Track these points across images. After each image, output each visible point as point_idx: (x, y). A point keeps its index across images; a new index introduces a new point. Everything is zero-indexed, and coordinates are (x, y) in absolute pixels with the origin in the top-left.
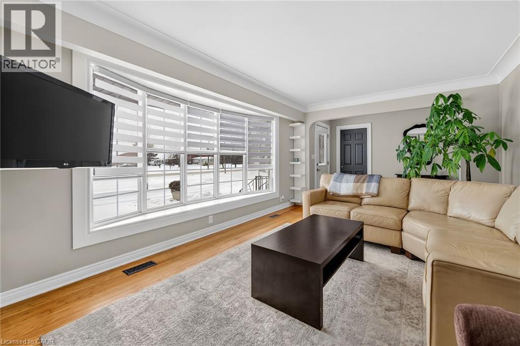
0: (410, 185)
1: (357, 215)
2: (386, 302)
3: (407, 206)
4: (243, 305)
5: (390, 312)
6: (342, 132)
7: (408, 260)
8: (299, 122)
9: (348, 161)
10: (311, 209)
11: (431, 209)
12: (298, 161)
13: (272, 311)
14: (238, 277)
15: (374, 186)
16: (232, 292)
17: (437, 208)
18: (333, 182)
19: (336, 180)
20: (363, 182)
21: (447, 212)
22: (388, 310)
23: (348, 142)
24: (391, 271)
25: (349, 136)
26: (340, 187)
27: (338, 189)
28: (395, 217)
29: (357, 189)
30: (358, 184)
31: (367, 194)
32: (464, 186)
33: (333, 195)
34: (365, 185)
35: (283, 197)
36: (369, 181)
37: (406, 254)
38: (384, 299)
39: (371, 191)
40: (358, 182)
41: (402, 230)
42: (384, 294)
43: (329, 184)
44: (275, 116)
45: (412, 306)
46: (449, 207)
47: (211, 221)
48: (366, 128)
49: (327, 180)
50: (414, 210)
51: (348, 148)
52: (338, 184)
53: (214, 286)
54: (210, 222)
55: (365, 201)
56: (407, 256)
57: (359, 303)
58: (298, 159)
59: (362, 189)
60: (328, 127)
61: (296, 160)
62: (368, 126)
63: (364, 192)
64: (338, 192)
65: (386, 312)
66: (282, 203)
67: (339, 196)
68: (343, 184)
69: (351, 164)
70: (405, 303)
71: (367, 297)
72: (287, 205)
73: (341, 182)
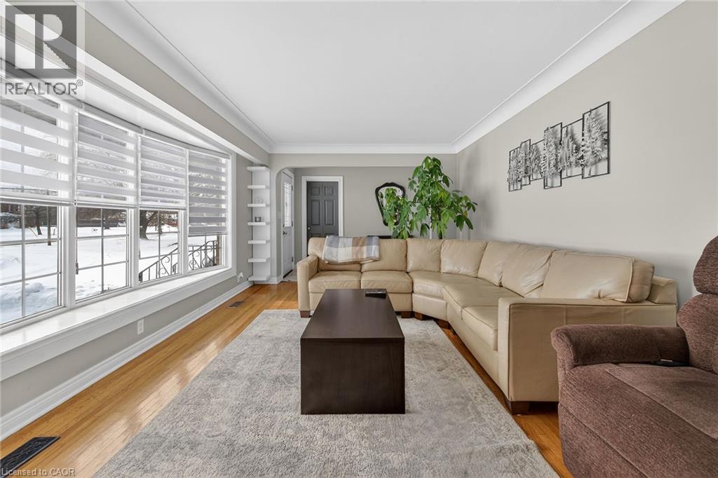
0: (407, 245)
1: (368, 284)
2: (433, 364)
3: (406, 268)
4: (299, 429)
5: (443, 371)
6: (309, 184)
7: (419, 322)
8: (262, 165)
9: (316, 221)
10: (310, 284)
11: (427, 269)
12: (260, 221)
13: (342, 418)
14: (258, 399)
15: (375, 249)
16: (267, 421)
17: (433, 267)
18: (327, 247)
19: (330, 245)
20: (362, 245)
21: (440, 269)
22: (440, 370)
23: (315, 197)
24: (415, 335)
25: (317, 189)
26: (337, 253)
27: (335, 255)
28: (406, 280)
29: (357, 254)
30: (358, 248)
31: (368, 258)
32: (451, 245)
33: (329, 263)
34: (365, 248)
35: (241, 275)
36: (369, 244)
37: (416, 315)
38: (430, 362)
39: (373, 255)
40: (357, 246)
41: (413, 292)
42: (426, 358)
43: (322, 250)
44: (232, 152)
45: (452, 359)
46: (442, 264)
47: (140, 329)
48: (337, 182)
49: (319, 245)
50: (413, 271)
51: (315, 204)
52: (334, 250)
53: (230, 424)
54: (139, 333)
55: (365, 267)
56: (417, 318)
57: (415, 374)
58: (260, 218)
59: (362, 254)
60: (292, 175)
61: (258, 219)
62: (339, 179)
63: (365, 256)
64: (334, 259)
65: (441, 373)
66: (240, 283)
67: (336, 264)
68: (339, 249)
69: (319, 225)
70: (446, 359)
71: (417, 366)
72: (246, 286)
73: (337, 247)
